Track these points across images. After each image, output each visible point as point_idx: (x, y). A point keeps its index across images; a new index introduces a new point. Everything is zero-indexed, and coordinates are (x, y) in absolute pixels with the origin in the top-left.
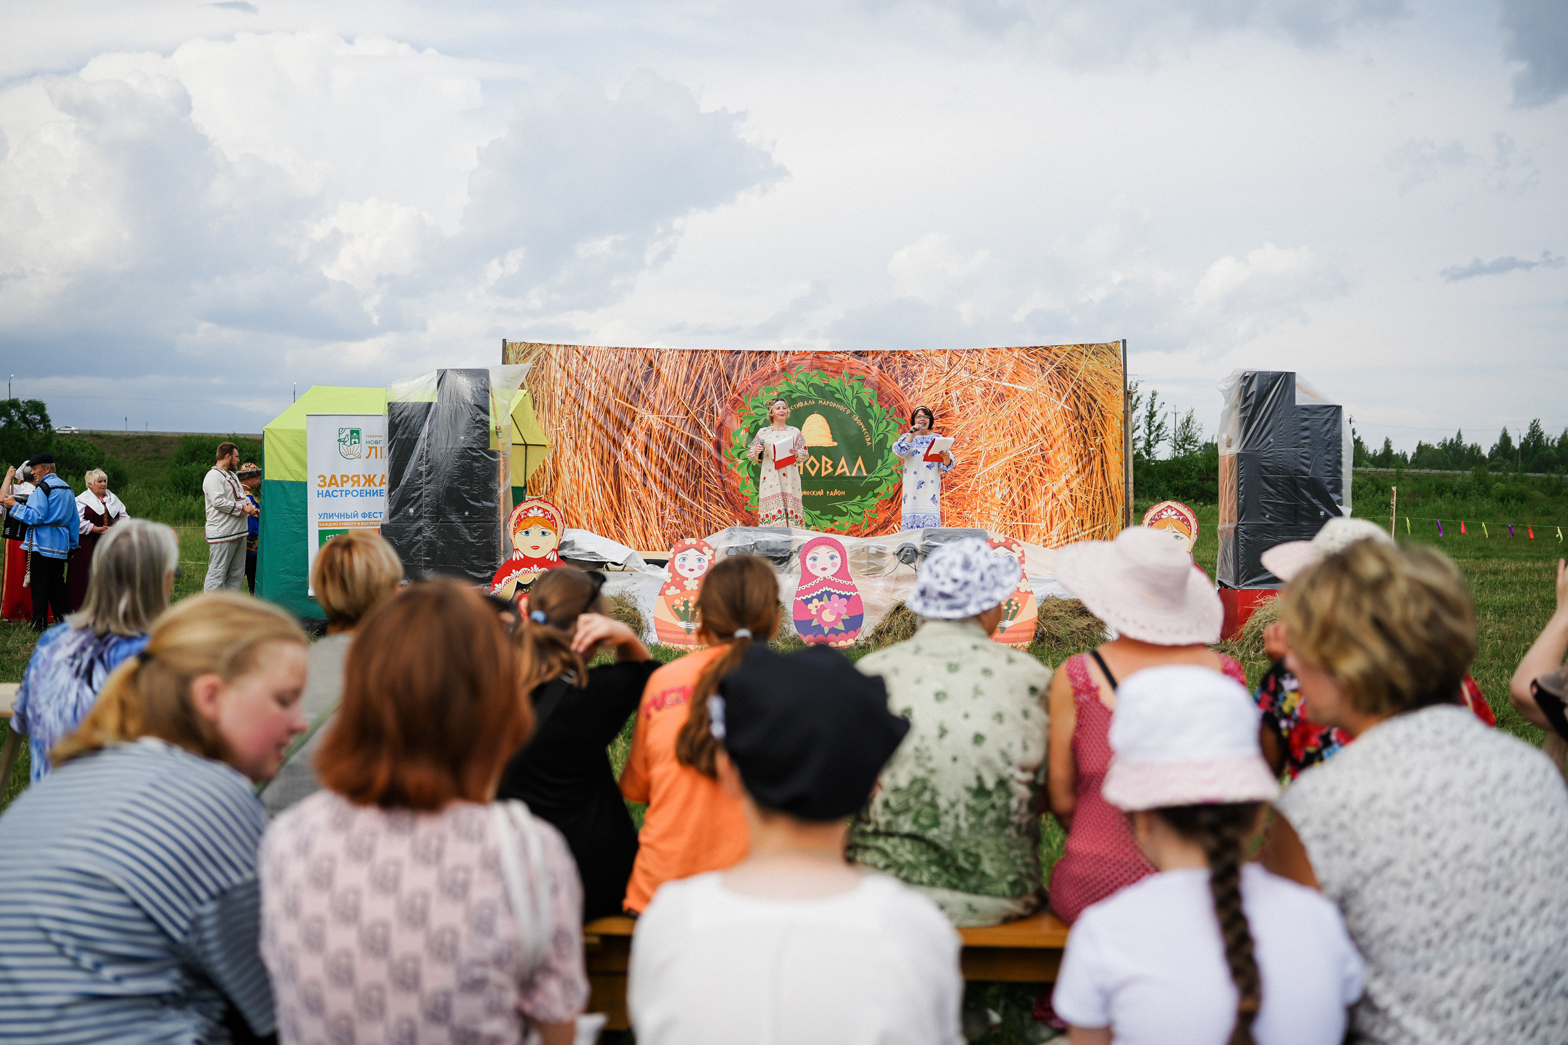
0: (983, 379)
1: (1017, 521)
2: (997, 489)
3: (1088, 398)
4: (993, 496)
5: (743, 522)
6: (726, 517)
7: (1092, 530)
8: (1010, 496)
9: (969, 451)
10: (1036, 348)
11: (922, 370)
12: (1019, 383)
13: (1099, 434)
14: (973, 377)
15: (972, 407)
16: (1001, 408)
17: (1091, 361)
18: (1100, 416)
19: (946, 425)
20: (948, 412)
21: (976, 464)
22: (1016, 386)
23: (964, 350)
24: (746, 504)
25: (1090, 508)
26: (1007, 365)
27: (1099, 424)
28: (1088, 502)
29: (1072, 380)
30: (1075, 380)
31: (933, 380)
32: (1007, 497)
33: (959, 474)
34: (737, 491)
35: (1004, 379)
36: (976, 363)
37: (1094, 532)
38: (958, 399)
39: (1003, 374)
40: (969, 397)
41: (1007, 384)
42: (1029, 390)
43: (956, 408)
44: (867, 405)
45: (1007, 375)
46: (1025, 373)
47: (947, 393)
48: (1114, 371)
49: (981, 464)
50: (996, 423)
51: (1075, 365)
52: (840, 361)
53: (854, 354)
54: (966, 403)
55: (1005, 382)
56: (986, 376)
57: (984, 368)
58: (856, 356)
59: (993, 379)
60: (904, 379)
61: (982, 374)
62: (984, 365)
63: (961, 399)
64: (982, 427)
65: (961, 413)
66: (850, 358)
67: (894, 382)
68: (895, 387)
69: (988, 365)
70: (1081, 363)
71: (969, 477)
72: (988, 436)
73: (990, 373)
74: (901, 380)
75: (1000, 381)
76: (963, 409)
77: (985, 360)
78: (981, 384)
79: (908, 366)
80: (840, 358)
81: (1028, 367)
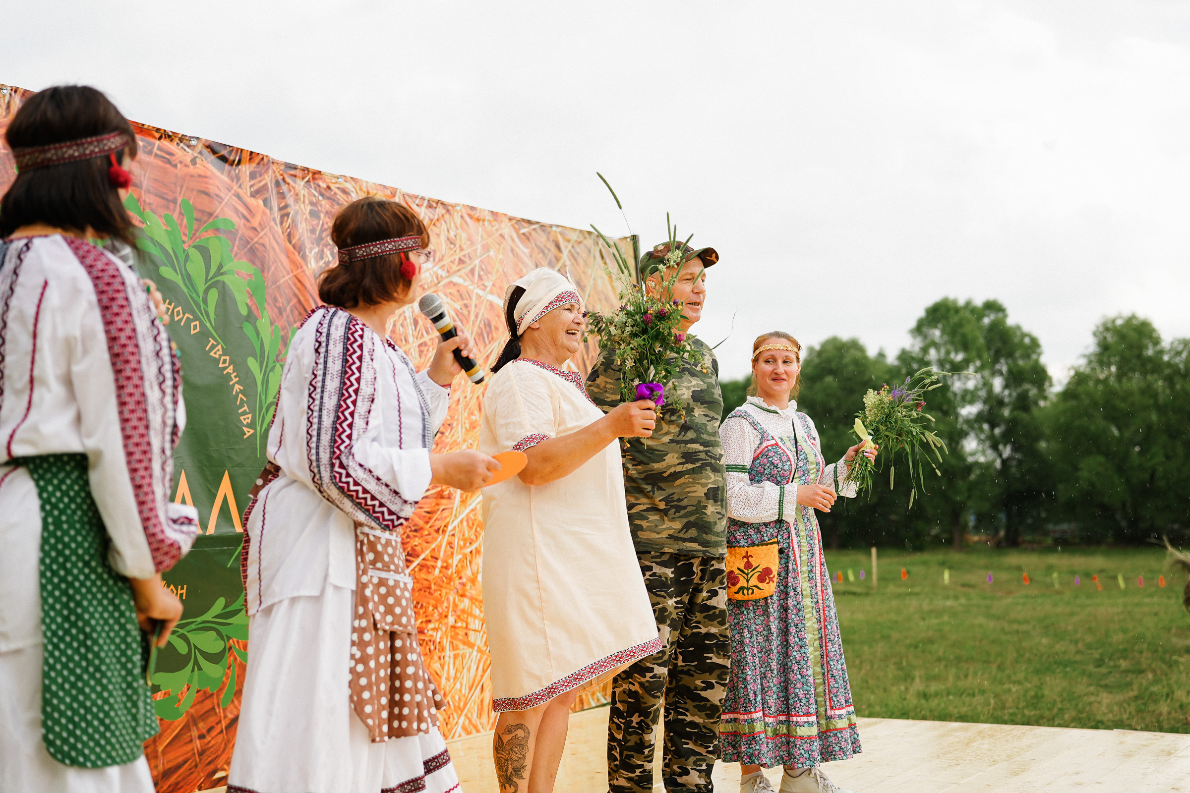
0: (456, 279)
4: (473, 581)
10: (529, 222)
14: (440, 272)
16: (488, 357)
21: (449, 498)
23: (423, 199)
26: (492, 253)
33: (421, 523)
38: (416, 322)
39: (487, 272)
43: (413, 346)
44: (244, 312)
45: (493, 277)
49: (457, 499)
51: (582, 274)
52: (169, 162)
53: (206, 152)
54: (430, 337)
55: (491, 292)
56: (462, 273)
57: (458, 251)
58: (212, 157)
59: (473, 282)
60: (316, 250)
61: (455, 267)
62: (457, 246)
63: (421, 323)
64: (459, 400)
65: (422, 360)
66: (198, 160)
67: (297, 254)
68: (299, 271)
69: (464, 247)
70: (589, 272)
71: (437, 531)
72: (467, 426)
73: (469, 268)
74: (310, 252)
75: (484, 290)
76: (425, 352)
77: (460, 231)
78: (453, 290)
79: (322, 215)
80: (171, 154)
81: (521, 265)
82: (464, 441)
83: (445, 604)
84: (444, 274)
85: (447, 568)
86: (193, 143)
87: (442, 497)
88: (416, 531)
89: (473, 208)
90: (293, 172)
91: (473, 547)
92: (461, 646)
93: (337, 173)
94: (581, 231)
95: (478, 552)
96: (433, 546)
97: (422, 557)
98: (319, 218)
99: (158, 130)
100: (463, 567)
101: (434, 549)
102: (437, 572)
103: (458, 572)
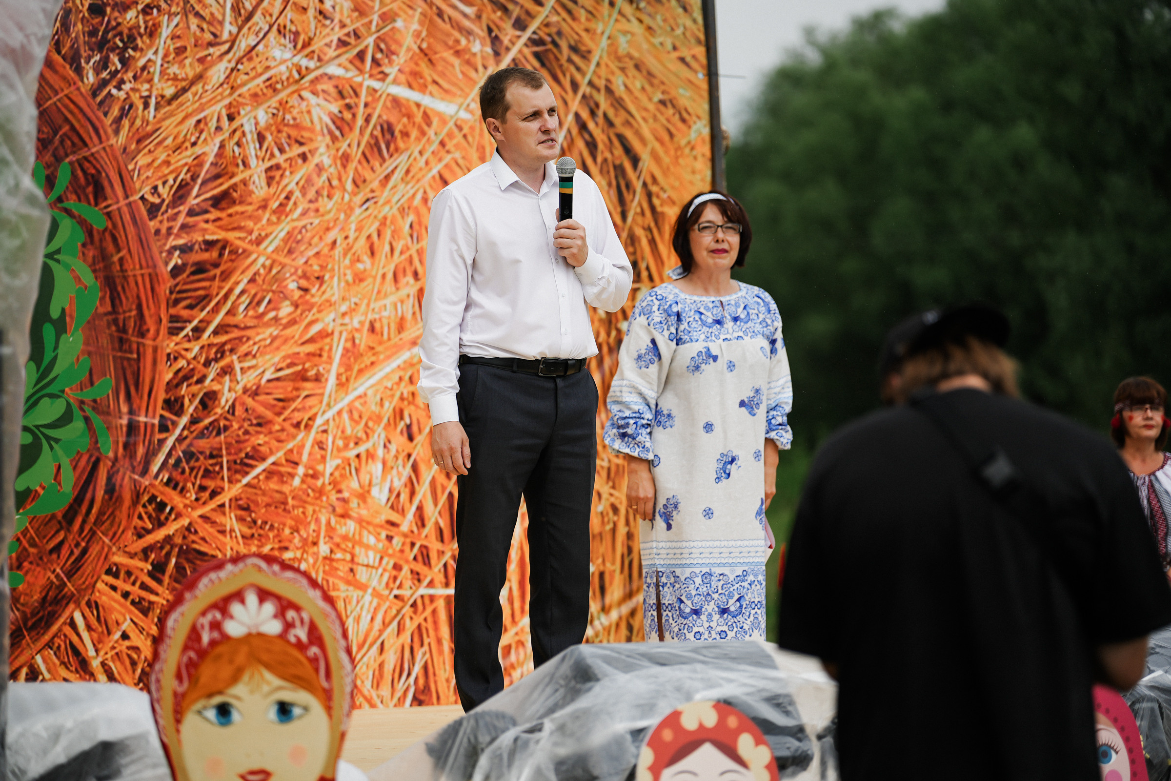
0: (333, 69)
1: (431, 584)
2: (377, 468)
3: (619, 151)
4: (363, 496)
7: (625, 609)
8: (412, 493)
9: (295, 331)
11: (156, 25)
12: (432, 88)
13: (644, 274)
14: (304, 62)
15: (303, 171)
16: (387, 178)
17: (624, 25)
18: (648, 213)
19: (231, 236)
20: (234, 187)
21: (317, 380)
22: (426, 101)
25: (622, 530)
26: (399, 24)
27: (644, 242)
28: (615, 509)
29: (575, 86)
30: (584, 88)
31: (188, 69)
32: (404, 497)
33: (269, 414)
35: (392, 71)
36: (311, 12)
37: (633, 613)
38: (261, 138)
39: (390, 53)
40: (294, 133)
41: (402, 92)
43: (256, 172)
45: (401, 59)
46: (448, 55)
47: (231, 118)
48: (682, 60)
49: (332, 381)
50: (373, 230)
51: (584, 34)
54: (285, 156)
55: (395, 82)
56: (343, 59)
57: (337, 28)
59: (361, 71)
60: (98, 57)
61: (331, 53)
62: (336, 21)
63: (269, 138)
64: (334, 243)
65: (272, 190)
67: (68, 67)
68: (72, 88)
69: (348, 21)
70: (600, 28)
71: (297, 425)
72: (350, 278)
73: (355, 51)
74: (88, 62)
76: (277, 178)
78: (328, 86)
79: (108, 10)
81: (456, 34)
82: (344, 299)
83: (313, 526)
84: (312, 64)
85: (315, 476)
87: (305, 379)
88: (259, 425)
91: (362, 449)
95: (370, 455)
96: (290, 446)
97: (271, 460)
98: (103, 14)
100: (342, 475)
101: (291, 451)
102: (297, 482)
103: (334, 483)
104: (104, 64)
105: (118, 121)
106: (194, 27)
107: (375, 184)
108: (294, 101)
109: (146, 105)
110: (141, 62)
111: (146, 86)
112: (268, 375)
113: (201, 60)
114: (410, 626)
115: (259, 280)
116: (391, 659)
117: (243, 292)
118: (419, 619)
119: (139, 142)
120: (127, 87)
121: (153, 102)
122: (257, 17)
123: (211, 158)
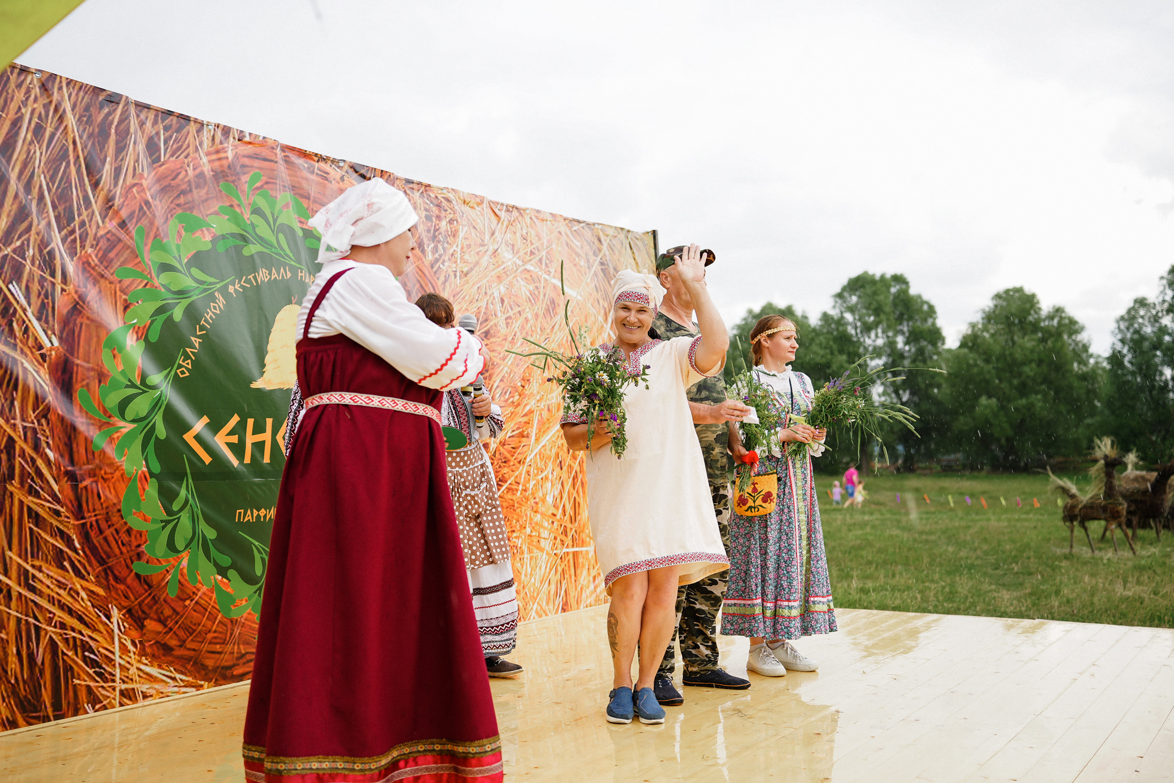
0: (529, 267)
1: (567, 547)
2: (549, 484)
4: (543, 500)
5: (129, 611)
6: (84, 604)
8: (561, 498)
9: (520, 409)
10: (579, 222)
11: (457, 231)
14: (517, 262)
15: (521, 320)
16: (553, 327)
19: (491, 354)
20: (492, 327)
21: (527, 437)
23: (502, 204)
24: (139, 556)
26: (554, 246)
31: (472, 258)
32: (558, 500)
33: (508, 456)
34: (115, 519)
35: (553, 270)
36: (518, 234)
38: (502, 301)
39: (551, 261)
40: (516, 300)
41: (556, 282)
42: (579, 297)
43: (501, 320)
45: (555, 265)
46: (570, 266)
47: (489, 288)
49: (533, 438)
52: (326, 179)
53: (351, 171)
54: (513, 312)
55: (554, 277)
56: (533, 262)
57: (530, 245)
58: (355, 175)
59: (541, 269)
60: (432, 245)
61: (528, 258)
62: (529, 241)
63: (506, 301)
65: (508, 330)
66: (345, 178)
69: (534, 241)
70: (622, 260)
71: (519, 462)
73: (539, 258)
75: (549, 275)
76: (510, 324)
77: (530, 229)
78: (528, 276)
79: (434, 219)
80: (327, 173)
81: (574, 256)
82: (539, 392)
83: (524, 518)
84: (521, 263)
85: (525, 490)
86: (341, 164)
87: (523, 437)
88: (505, 462)
89: (538, 211)
90: (411, 186)
91: (543, 475)
92: (535, 550)
93: (442, 186)
94: (616, 228)
95: (547, 478)
96: (517, 473)
97: (509, 482)
98: (432, 221)
99: (316, 155)
100: (536, 490)
101: (517, 476)
102: (519, 493)
103: (533, 494)
104: (435, 250)
105: (444, 283)
106: (473, 234)
107: (548, 331)
108: (515, 282)
109: (455, 277)
110: (451, 251)
111: (454, 265)
112: (509, 434)
113: (478, 253)
114: (560, 569)
115: (505, 380)
116: (553, 587)
117: (497, 387)
118: (563, 566)
119: (454, 296)
120: (446, 264)
121: (458, 274)
122: (497, 234)
123: (483, 310)
